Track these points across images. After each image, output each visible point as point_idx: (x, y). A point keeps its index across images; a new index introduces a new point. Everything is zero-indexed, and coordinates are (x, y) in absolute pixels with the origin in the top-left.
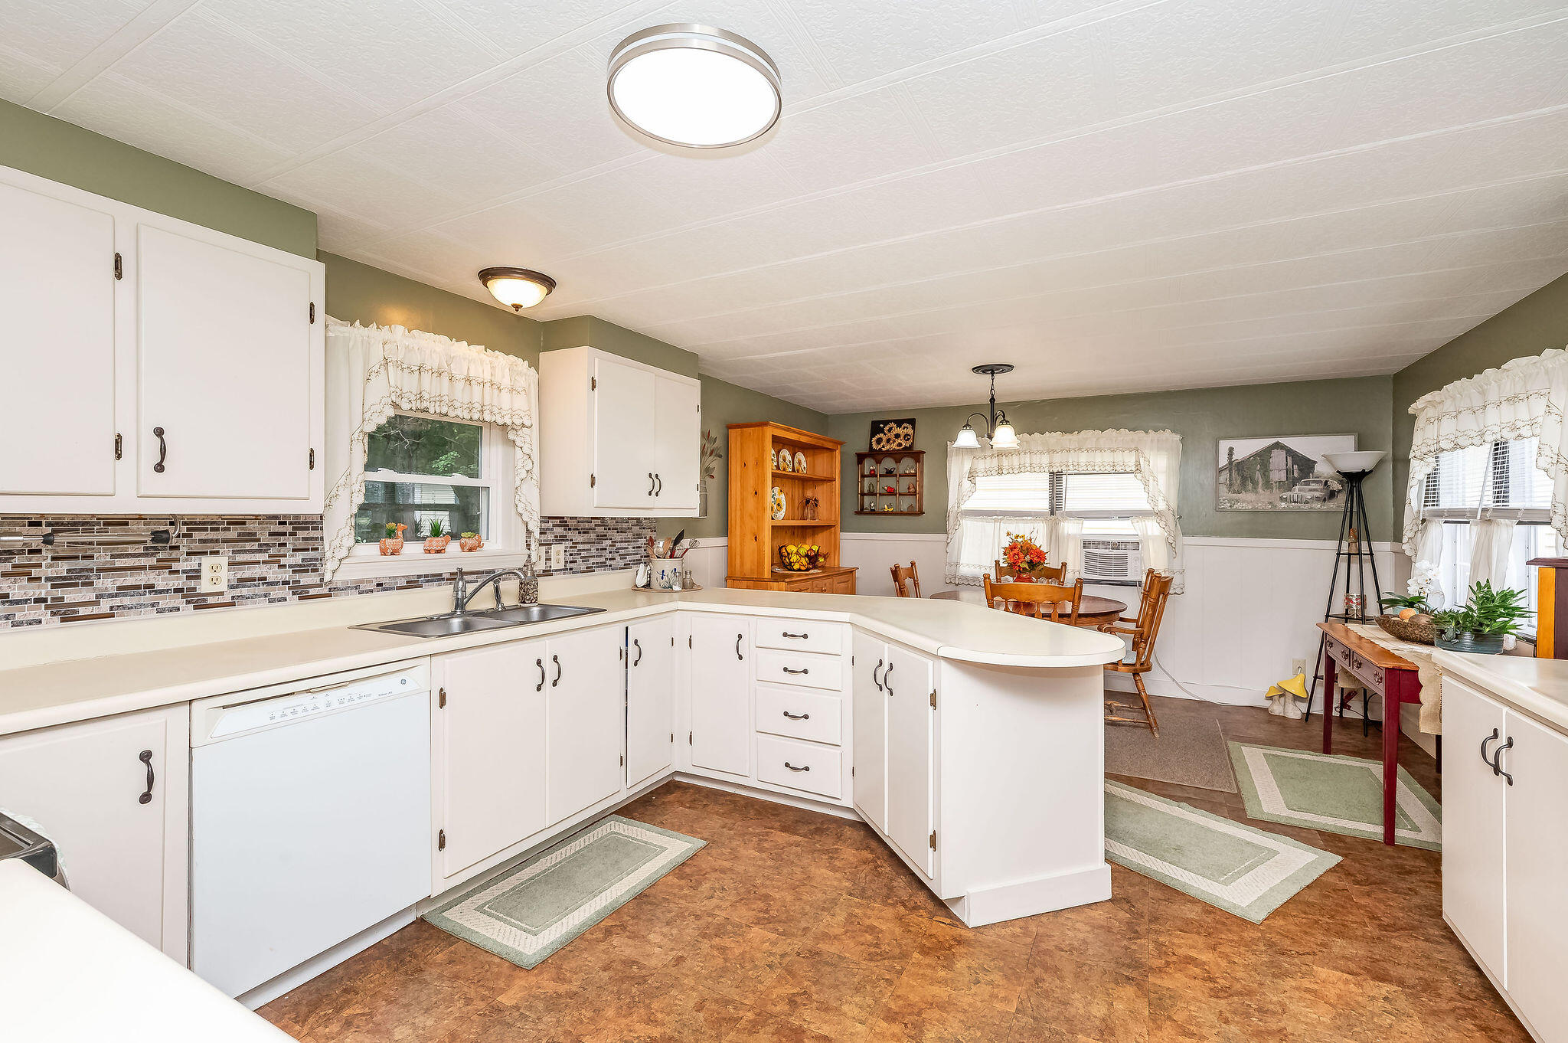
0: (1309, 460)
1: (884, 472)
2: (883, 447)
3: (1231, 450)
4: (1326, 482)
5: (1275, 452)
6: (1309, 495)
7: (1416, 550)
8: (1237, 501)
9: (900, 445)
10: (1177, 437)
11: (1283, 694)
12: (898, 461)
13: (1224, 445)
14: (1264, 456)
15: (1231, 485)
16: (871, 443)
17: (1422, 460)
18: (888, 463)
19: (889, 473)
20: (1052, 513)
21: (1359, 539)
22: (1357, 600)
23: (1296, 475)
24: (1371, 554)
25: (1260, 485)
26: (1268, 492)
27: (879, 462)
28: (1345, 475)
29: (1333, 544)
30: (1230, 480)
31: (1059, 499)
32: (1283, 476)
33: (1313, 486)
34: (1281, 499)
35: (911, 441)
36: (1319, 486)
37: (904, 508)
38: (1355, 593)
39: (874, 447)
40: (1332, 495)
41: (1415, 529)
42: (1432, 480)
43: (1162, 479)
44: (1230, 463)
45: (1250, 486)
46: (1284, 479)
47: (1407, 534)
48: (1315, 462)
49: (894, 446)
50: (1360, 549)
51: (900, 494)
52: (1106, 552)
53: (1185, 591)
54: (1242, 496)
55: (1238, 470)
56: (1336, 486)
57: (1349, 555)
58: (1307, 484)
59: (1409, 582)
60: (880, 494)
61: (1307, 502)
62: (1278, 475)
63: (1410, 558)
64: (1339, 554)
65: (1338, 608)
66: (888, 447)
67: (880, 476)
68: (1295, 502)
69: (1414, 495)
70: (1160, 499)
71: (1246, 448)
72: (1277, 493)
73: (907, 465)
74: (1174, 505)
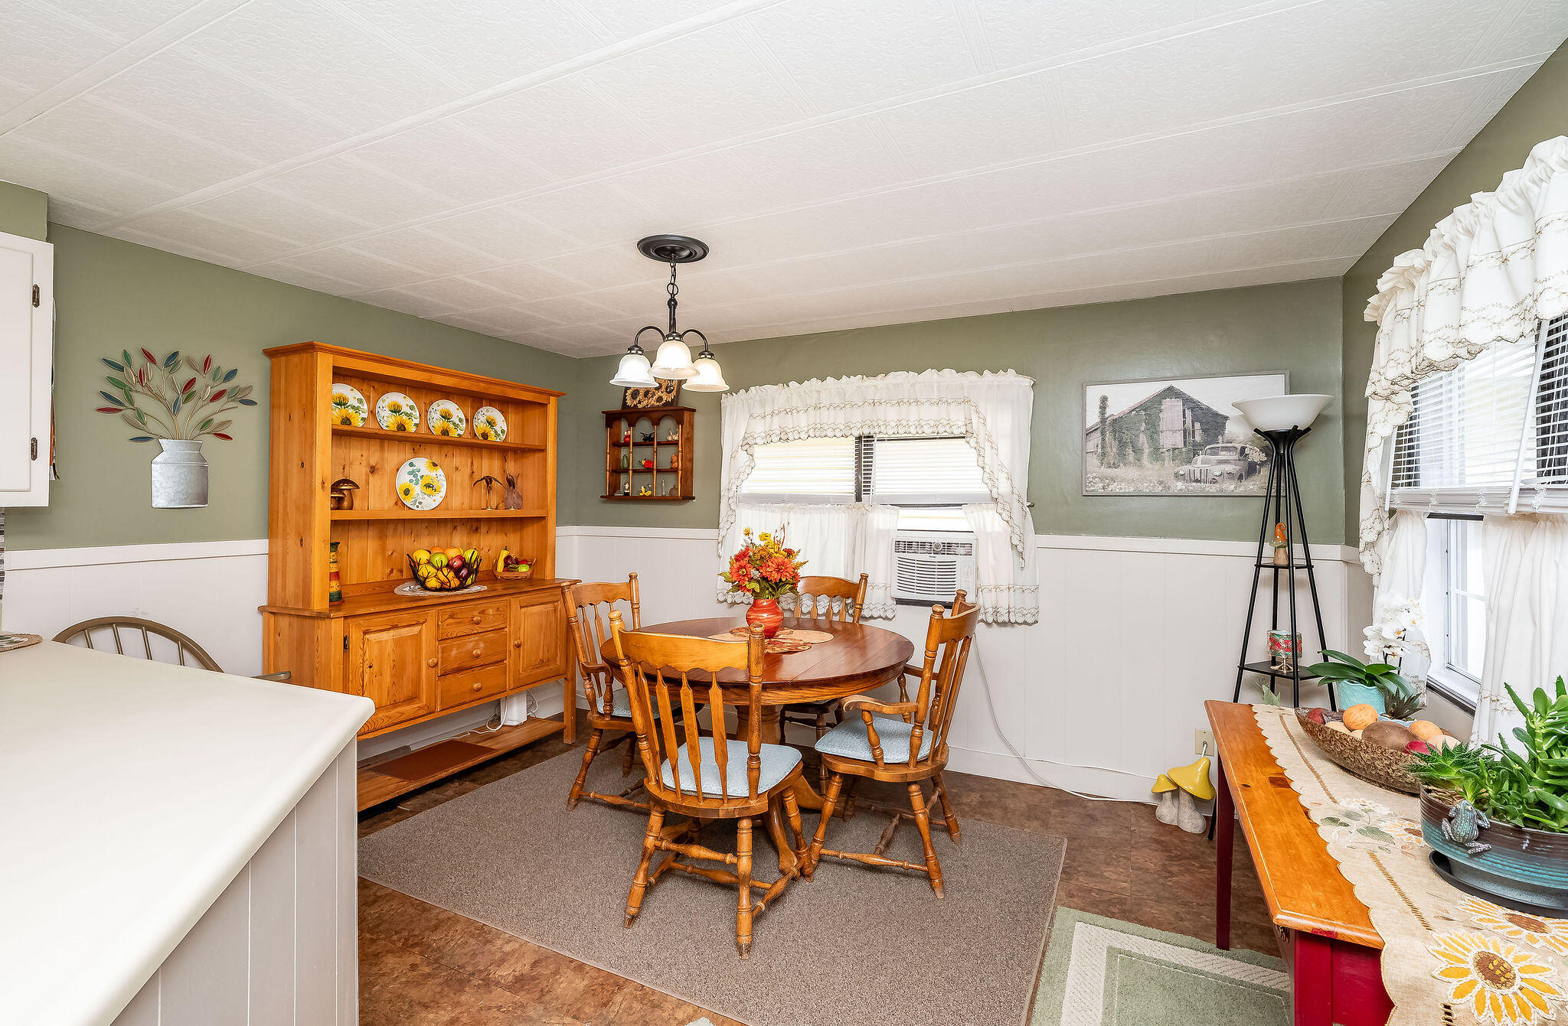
0: (1217, 415)
1: (640, 439)
2: (640, 402)
3: (1104, 400)
4: (1243, 449)
5: (1167, 403)
6: (1217, 470)
7: (1380, 564)
8: (1113, 480)
9: (660, 399)
10: (1027, 382)
11: (1177, 792)
12: (656, 423)
13: (1094, 394)
14: (1149, 409)
15: (1104, 454)
16: (625, 396)
17: (1387, 398)
18: (644, 427)
19: (648, 441)
20: (859, 499)
21: (1289, 543)
22: (1286, 642)
23: (1198, 438)
24: (1309, 567)
25: (1145, 456)
26: (1157, 466)
27: (632, 424)
28: (1267, 435)
29: (1252, 547)
30: (1103, 447)
31: (868, 479)
32: (1178, 440)
33: (1224, 455)
34: (1177, 476)
35: (674, 393)
36: (1233, 456)
37: (665, 492)
38: (1284, 630)
39: (629, 403)
40: (1252, 469)
41: (1378, 527)
42: (1406, 440)
43: (1004, 448)
44: (1103, 420)
45: (1131, 456)
46: (1181, 445)
47: (1366, 536)
48: (1226, 418)
49: (653, 402)
50: (1290, 557)
51: (658, 471)
52: (926, 557)
53: (1040, 618)
54: (1121, 471)
55: (1114, 431)
56: (1257, 456)
57: (1276, 568)
58: (1214, 452)
59: (1368, 631)
60: (635, 471)
61: (1214, 481)
62: (1172, 438)
63: (1370, 577)
64: (1259, 566)
65: (1258, 654)
66: (645, 403)
67: (635, 444)
68: (1197, 481)
69: (1376, 466)
70: (1002, 477)
71: (1124, 398)
72: (1170, 467)
73: (668, 431)
74: (1022, 485)
